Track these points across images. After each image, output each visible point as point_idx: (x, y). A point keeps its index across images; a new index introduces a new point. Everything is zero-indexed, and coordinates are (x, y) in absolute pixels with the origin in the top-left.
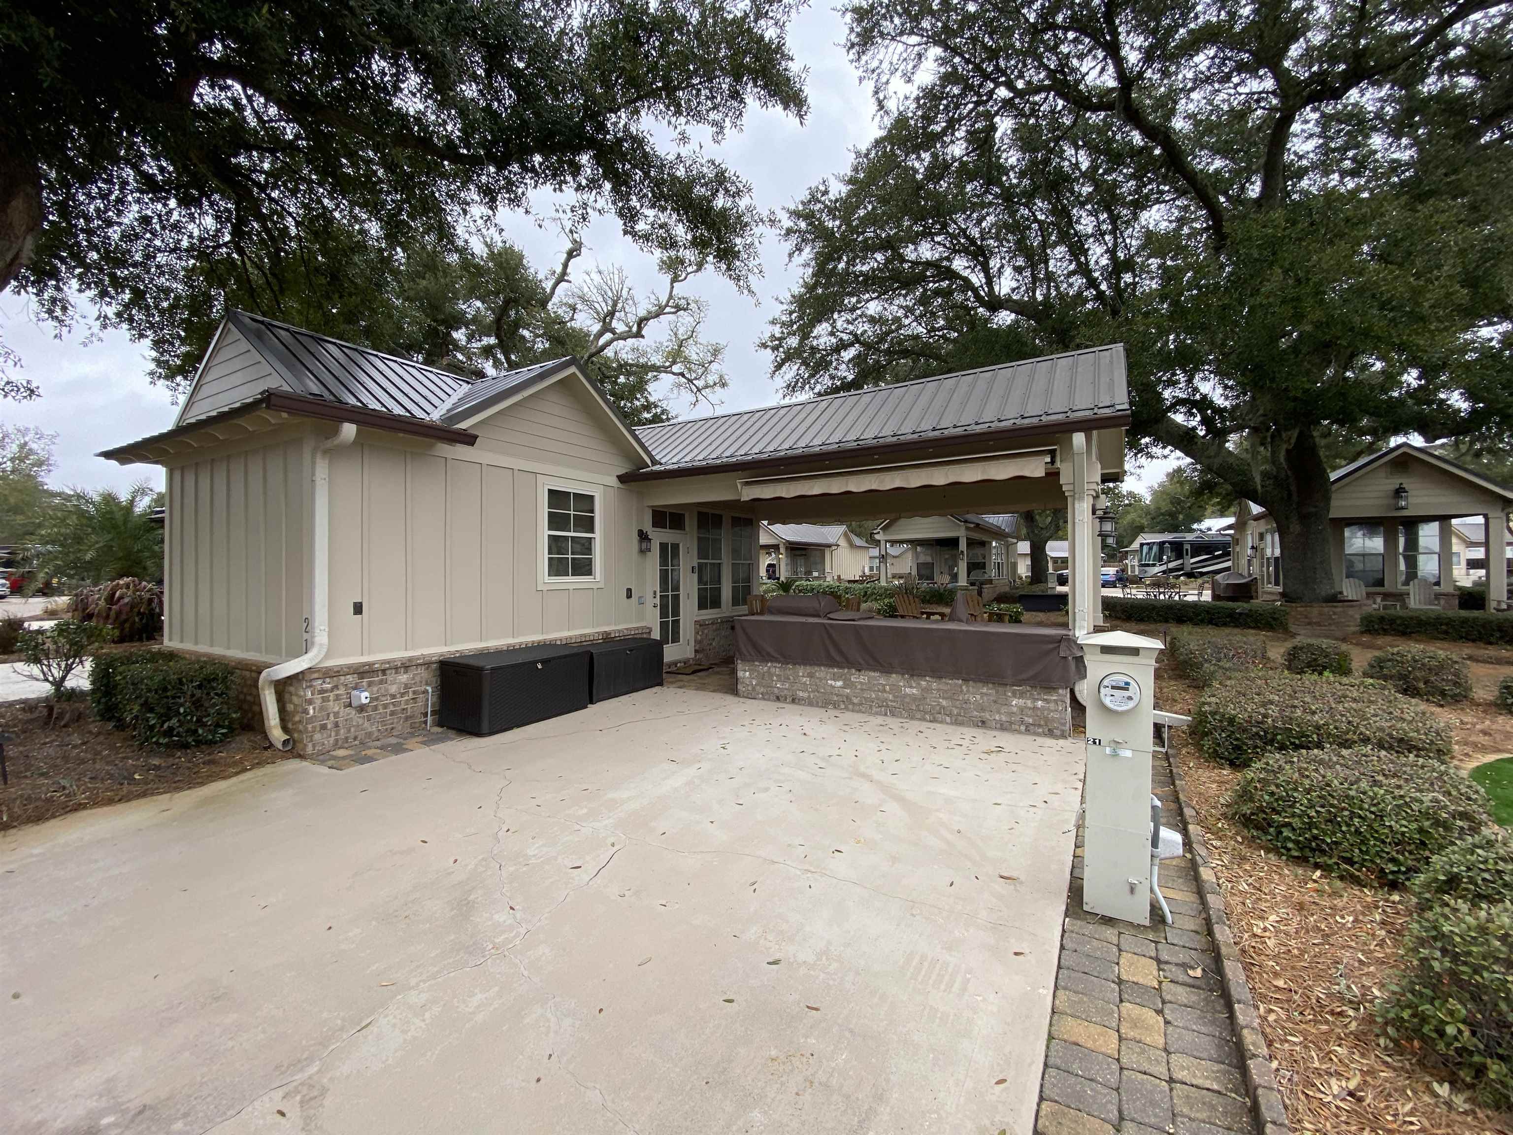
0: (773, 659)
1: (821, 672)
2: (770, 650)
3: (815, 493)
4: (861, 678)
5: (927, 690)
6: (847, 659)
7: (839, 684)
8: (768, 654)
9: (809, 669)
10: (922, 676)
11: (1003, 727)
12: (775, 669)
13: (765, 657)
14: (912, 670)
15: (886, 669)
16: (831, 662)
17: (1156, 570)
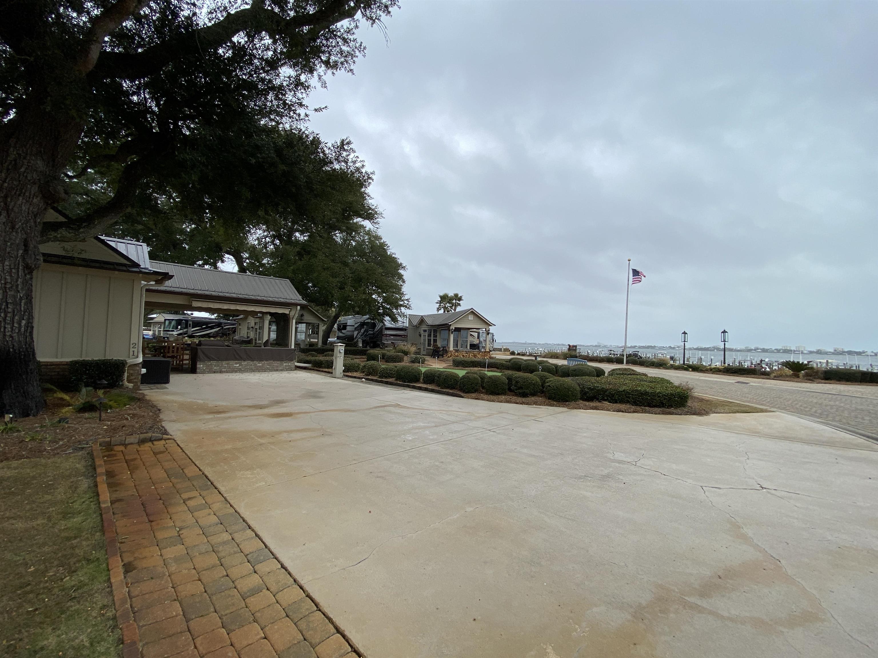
0: (214, 360)
1: (231, 362)
2: (213, 357)
3: (225, 308)
4: (244, 363)
5: (264, 364)
6: (241, 358)
7: (238, 365)
8: (212, 358)
9: (227, 362)
10: (263, 361)
11: (282, 370)
12: (214, 363)
13: (210, 359)
14: (260, 360)
15: (252, 360)
16: (235, 359)
17: (174, 333)
